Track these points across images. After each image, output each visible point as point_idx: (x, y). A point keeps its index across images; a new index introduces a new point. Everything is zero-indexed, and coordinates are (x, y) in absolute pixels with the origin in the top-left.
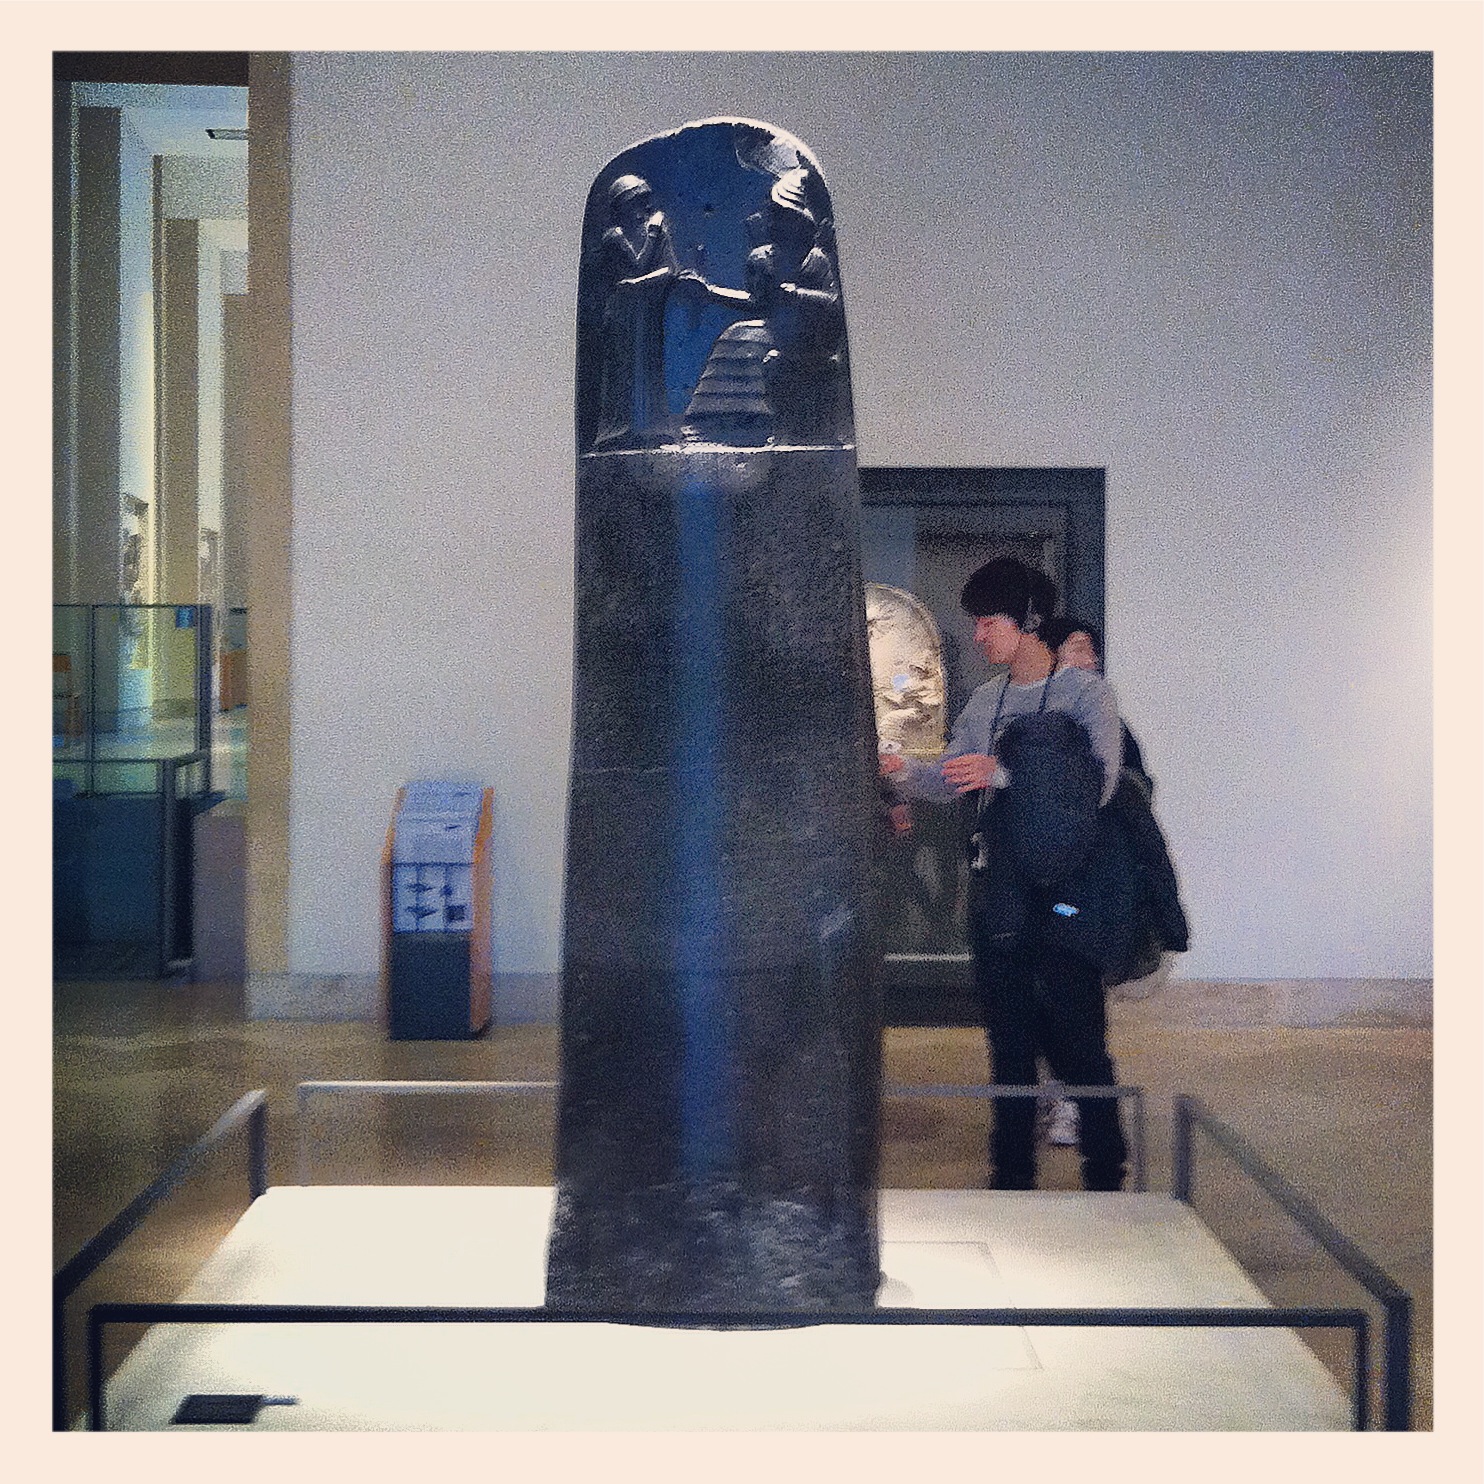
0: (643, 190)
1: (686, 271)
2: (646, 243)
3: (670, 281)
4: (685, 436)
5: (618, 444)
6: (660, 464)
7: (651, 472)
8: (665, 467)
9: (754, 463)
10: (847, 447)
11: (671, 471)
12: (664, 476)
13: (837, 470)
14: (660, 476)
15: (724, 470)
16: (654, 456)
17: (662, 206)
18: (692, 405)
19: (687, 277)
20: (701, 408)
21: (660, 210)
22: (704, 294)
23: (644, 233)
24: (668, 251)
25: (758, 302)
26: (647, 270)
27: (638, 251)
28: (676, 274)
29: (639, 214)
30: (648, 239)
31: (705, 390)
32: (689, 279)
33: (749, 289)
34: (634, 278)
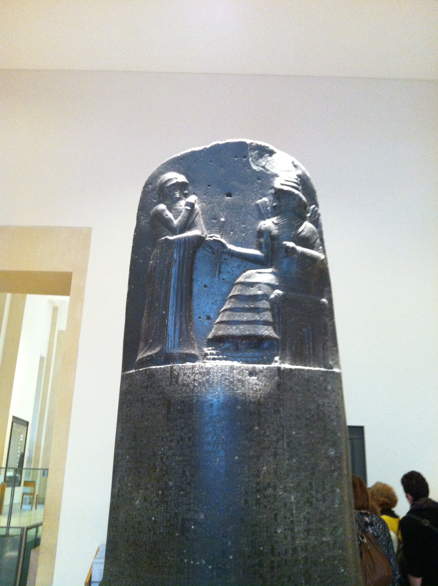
0: (181, 181)
2: (182, 214)
3: (200, 240)
4: (206, 354)
5: (152, 360)
6: (185, 374)
7: (177, 381)
8: (189, 377)
9: (265, 376)
10: (336, 370)
11: (194, 380)
12: (188, 385)
13: (329, 387)
14: (184, 385)
15: (239, 380)
16: (180, 368)
17: (197, 192)
18: (213, 331)
19: (212, 239)
20: (220, 333)
21: (194, 194)
22: (225, 251)
23: (180, 208)
24: (200, 220)
25: (266, 256)
26: (182, 231)
27: (176, 218)
28: (203, 235)
29: (178, 195)
30: (184, 211)
31: (224, 319)
32: (214, 240)
33: (259, 247)
34: (172, 236)
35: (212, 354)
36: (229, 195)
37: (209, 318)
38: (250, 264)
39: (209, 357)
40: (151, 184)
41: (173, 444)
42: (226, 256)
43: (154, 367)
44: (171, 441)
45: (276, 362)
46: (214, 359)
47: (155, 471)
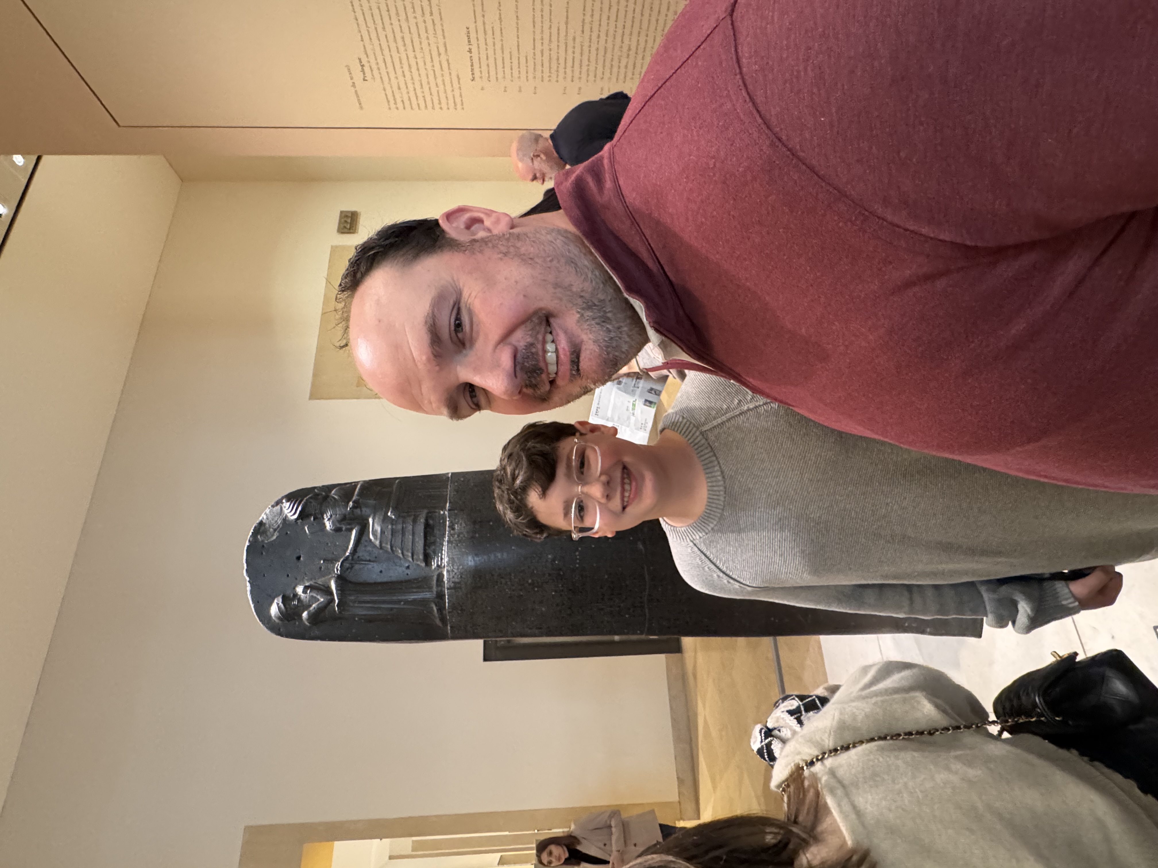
0: (281, 600)
1: (336, 570)
2: (315, 595)
3: (341, 580)
4: (438, 566)
5: (441, 609)
6: (453, 577)
7: (459, 583)
8: (455, 574)
9: (455, 519)
10: (450, 475)
11: (458, 569)
12: (461, 574)
13: (462, 479)
14: (461, 577)
15: (458, 536)
16: (448, 582)
17: (293, 586)
18: (419, 563)
19: (339, 569)
20: (421, 557)
21: (294, 588)
22: (350, 558)
23: (308, 597)
24: (320, 581)
25: (358, 524)
26: (331, 593)
27: (318, 600)
28: (336, 576)
29: (296, 603)
30: (311, 594)
31: (410, 555)
32: (340, 567)
33: (350, 530)
34: (335, 601)
35: (438, 561)
36: (299, 558)
37: (408, 567)
38: (364, 538)
39: (439, 563)
40: (279, 629)
41: (503, 581)
42: (356, 557)
43: (447, 604)
44: (501, 583)
45: (444, 513)
46: (442, 559)
47: (522, 596)
